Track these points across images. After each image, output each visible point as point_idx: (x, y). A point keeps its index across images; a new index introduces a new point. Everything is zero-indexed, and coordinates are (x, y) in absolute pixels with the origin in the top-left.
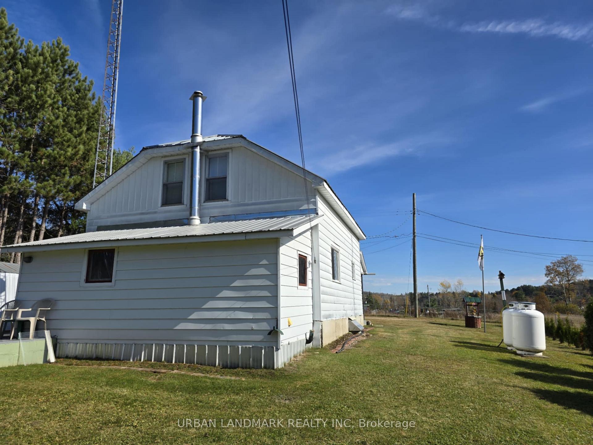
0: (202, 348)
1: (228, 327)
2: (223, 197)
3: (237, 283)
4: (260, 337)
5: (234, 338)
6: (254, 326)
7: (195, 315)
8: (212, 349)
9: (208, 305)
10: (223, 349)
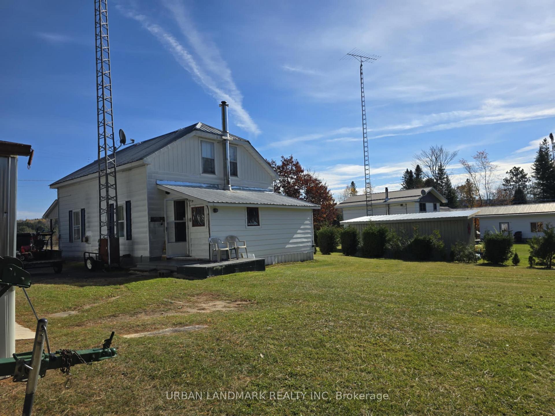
0: (294, 255)
3: (302, 227)
7: (291, 241)
9: (295, 237)
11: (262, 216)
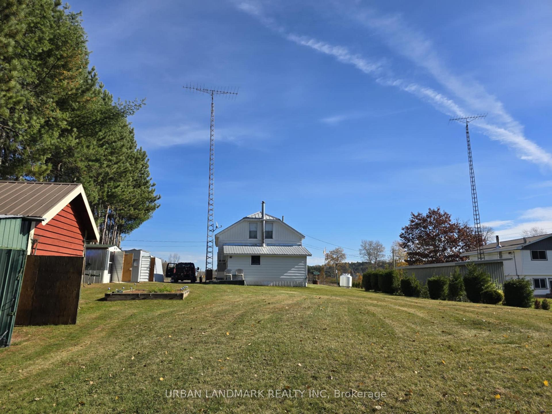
0: (287, 282)
1: (294, 277)
2: (271, 238)
3: (296, 267)
4: (302, 280)
5: (296, 280)
6: (301, 277)
7: (285, 274)
8: (290, 282)
9: (289, 272)
10: (293, 282)
11: (262, 260)
